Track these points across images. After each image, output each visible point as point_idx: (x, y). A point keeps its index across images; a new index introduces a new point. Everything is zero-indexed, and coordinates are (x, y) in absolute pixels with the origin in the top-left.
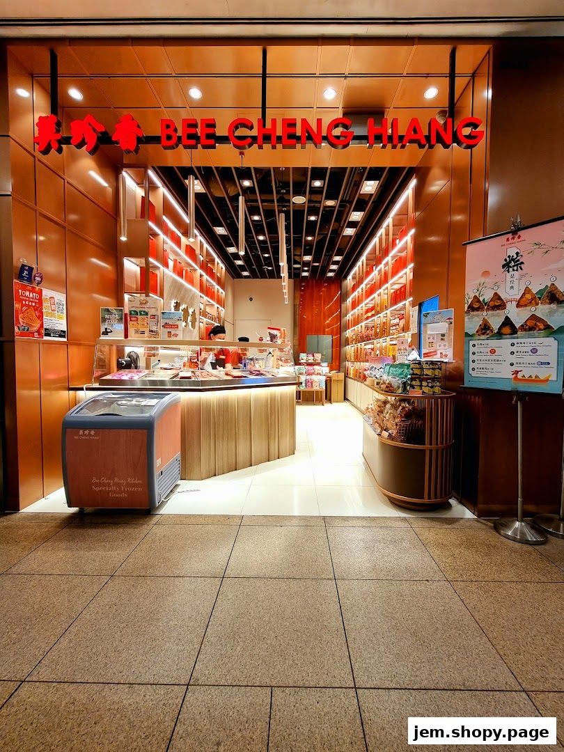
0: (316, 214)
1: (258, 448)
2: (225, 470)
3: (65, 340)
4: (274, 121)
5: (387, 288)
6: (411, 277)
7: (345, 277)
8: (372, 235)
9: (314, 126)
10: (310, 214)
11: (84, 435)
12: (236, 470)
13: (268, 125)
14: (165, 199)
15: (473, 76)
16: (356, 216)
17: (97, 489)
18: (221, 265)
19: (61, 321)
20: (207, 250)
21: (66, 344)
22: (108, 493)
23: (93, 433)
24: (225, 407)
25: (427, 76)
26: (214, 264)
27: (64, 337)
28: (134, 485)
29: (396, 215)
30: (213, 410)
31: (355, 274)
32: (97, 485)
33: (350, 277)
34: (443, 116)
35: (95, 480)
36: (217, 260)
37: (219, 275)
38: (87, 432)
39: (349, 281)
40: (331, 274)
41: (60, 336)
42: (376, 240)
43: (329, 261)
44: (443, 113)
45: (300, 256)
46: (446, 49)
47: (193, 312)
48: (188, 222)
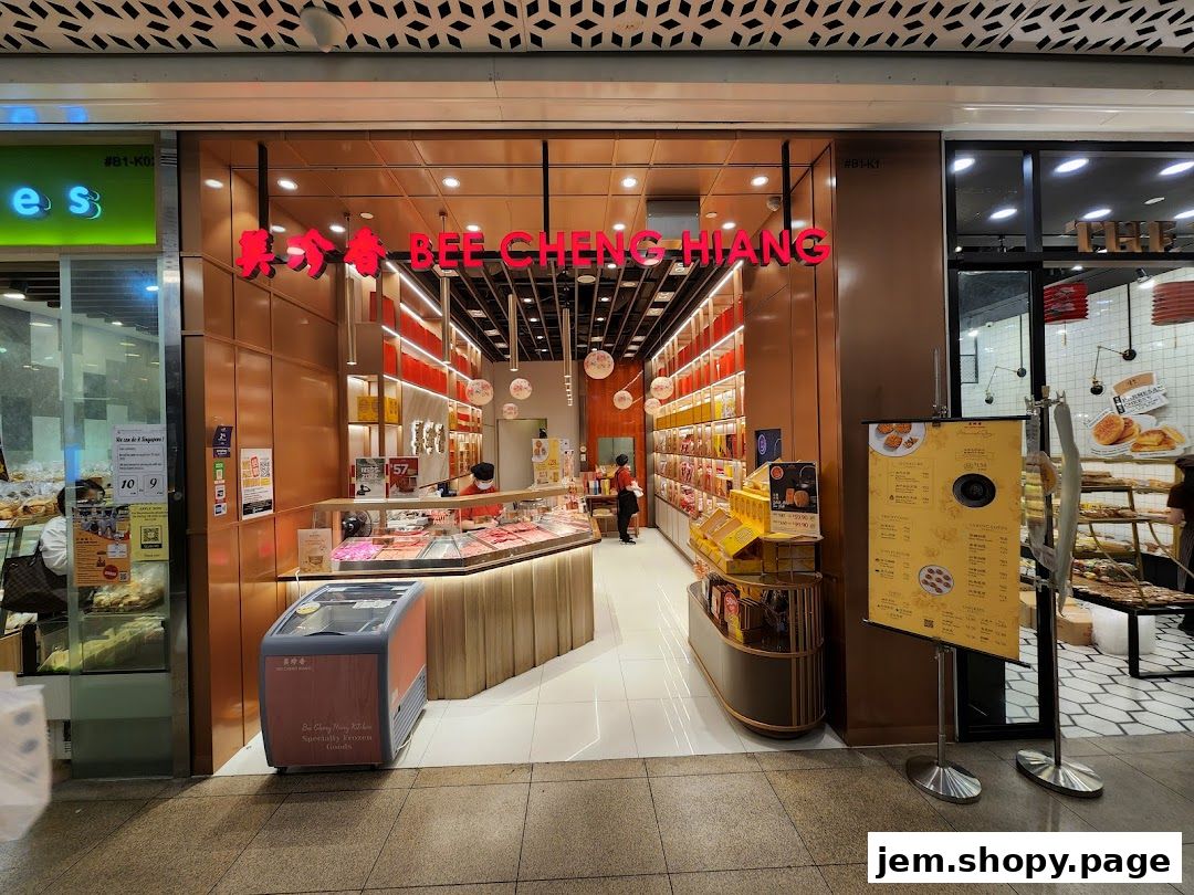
0: (610, 294)
1: (544, 634)
2: (500, 679)
3: (271, 512)
4: (560, 235)
5: (708, 355)
6: (742, 343)
7: (649, 358)
8: (687, 313)
9: (613, 242)
10: (601, 294)
11: (290, 665)
12: (514, 676)
13: (553, 240)
14: (402, 283)
15: (812, 166)
16: (666, 297)
17: (309, 740)
18: (476, 348)
19: (265, 488)
20: (457, 333)
21: (274, 519)
22: (325, 747)
23: (302, 661)
24: (497, 590)
25: (755, 165)
26: (466, 349)
27: (269, 508)
28: (361, 733)
29: (717, 295)
30: (482, 596)
31: (663, 353)
32: (308, 734)
33: (656, 357)
34: (776, 203)
35: (305, 728)
36: (470, 343)
37: (472, 361)
38: (294, 661)
39: (655, 362)
40: (629, 355)
41: (266, 508)
42: (691, 319)
43: (627, 340)
44: (775, 198)
45: (587, 335)
46: (778, 144)
47: (442, 430)
48: (440, 314)
